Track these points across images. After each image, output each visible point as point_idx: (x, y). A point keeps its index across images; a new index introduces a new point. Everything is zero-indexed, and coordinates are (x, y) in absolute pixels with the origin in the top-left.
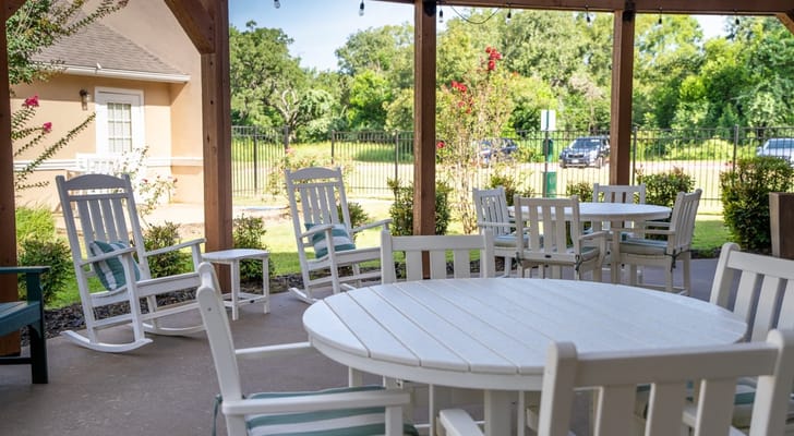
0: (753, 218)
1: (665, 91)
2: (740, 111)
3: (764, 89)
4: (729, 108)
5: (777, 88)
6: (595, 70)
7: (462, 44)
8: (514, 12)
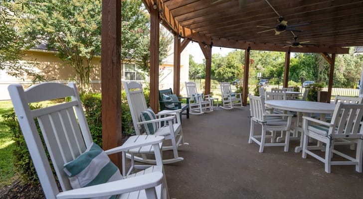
0: (313, 96)
1: (279, 70)
2: (297, 75)
3: (303, 70)
4: (295, 74)
5: (306, 70)
6: (262, 64)
7: (233, 58)
8: (266, 51)
